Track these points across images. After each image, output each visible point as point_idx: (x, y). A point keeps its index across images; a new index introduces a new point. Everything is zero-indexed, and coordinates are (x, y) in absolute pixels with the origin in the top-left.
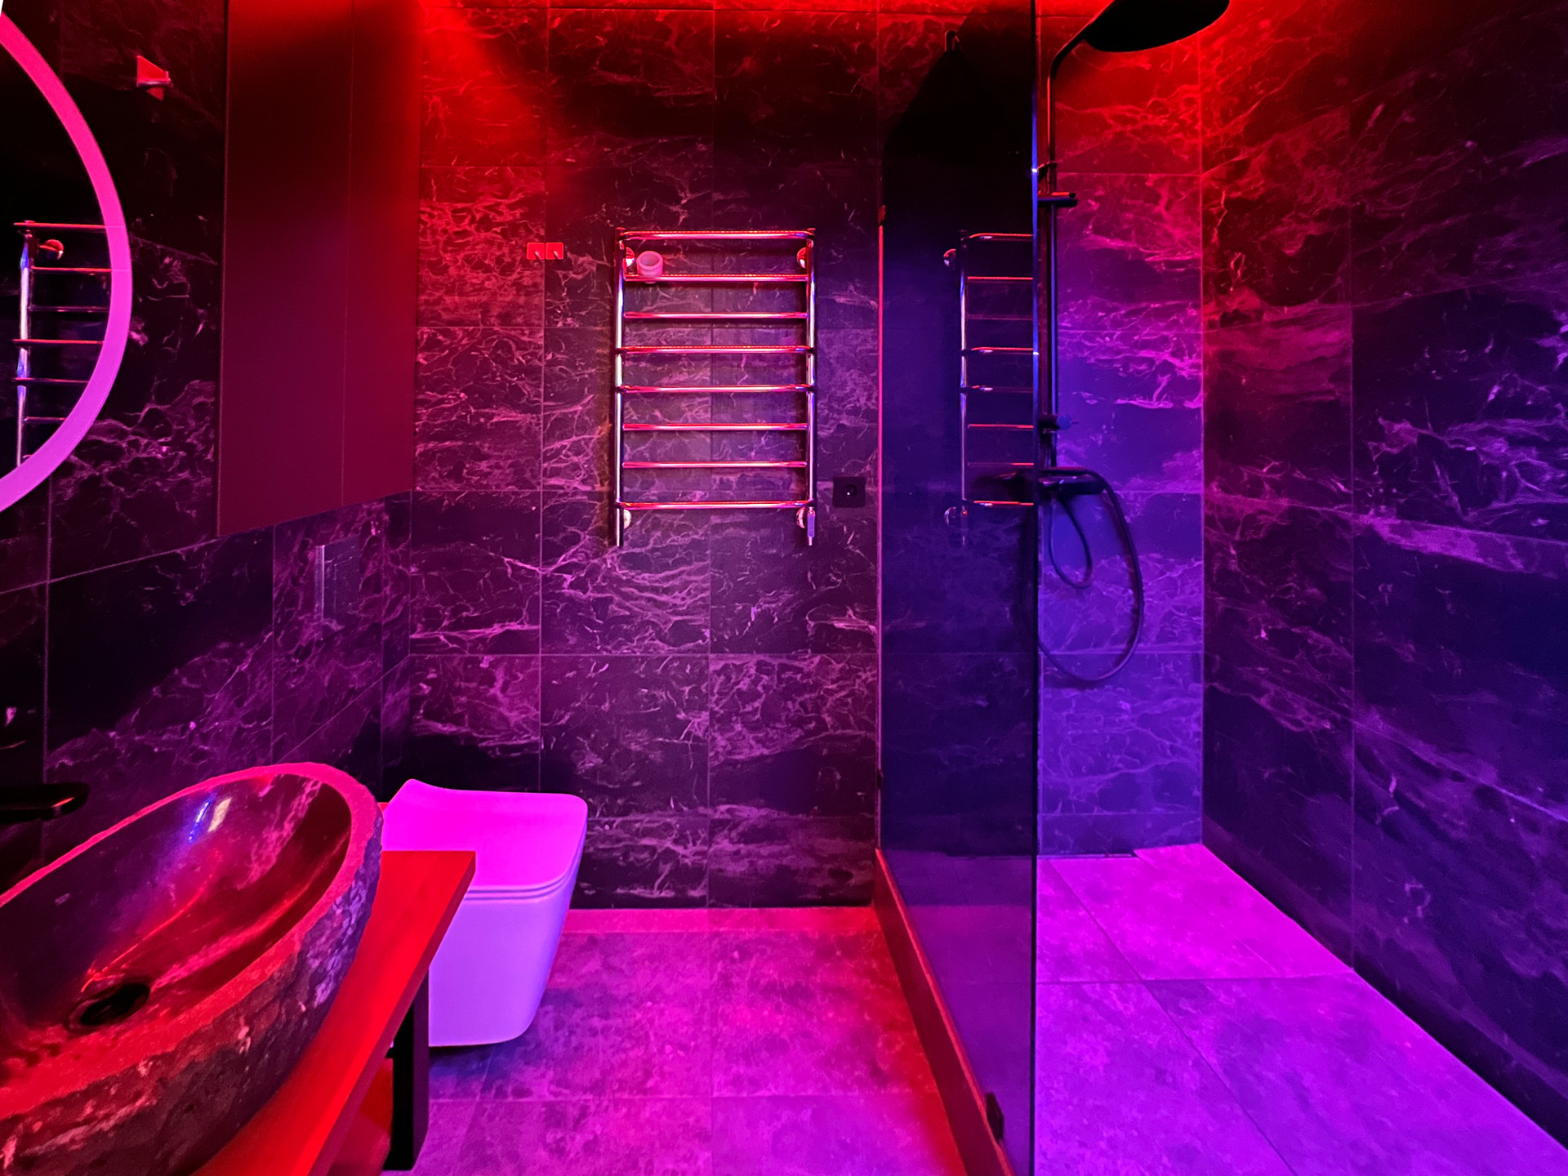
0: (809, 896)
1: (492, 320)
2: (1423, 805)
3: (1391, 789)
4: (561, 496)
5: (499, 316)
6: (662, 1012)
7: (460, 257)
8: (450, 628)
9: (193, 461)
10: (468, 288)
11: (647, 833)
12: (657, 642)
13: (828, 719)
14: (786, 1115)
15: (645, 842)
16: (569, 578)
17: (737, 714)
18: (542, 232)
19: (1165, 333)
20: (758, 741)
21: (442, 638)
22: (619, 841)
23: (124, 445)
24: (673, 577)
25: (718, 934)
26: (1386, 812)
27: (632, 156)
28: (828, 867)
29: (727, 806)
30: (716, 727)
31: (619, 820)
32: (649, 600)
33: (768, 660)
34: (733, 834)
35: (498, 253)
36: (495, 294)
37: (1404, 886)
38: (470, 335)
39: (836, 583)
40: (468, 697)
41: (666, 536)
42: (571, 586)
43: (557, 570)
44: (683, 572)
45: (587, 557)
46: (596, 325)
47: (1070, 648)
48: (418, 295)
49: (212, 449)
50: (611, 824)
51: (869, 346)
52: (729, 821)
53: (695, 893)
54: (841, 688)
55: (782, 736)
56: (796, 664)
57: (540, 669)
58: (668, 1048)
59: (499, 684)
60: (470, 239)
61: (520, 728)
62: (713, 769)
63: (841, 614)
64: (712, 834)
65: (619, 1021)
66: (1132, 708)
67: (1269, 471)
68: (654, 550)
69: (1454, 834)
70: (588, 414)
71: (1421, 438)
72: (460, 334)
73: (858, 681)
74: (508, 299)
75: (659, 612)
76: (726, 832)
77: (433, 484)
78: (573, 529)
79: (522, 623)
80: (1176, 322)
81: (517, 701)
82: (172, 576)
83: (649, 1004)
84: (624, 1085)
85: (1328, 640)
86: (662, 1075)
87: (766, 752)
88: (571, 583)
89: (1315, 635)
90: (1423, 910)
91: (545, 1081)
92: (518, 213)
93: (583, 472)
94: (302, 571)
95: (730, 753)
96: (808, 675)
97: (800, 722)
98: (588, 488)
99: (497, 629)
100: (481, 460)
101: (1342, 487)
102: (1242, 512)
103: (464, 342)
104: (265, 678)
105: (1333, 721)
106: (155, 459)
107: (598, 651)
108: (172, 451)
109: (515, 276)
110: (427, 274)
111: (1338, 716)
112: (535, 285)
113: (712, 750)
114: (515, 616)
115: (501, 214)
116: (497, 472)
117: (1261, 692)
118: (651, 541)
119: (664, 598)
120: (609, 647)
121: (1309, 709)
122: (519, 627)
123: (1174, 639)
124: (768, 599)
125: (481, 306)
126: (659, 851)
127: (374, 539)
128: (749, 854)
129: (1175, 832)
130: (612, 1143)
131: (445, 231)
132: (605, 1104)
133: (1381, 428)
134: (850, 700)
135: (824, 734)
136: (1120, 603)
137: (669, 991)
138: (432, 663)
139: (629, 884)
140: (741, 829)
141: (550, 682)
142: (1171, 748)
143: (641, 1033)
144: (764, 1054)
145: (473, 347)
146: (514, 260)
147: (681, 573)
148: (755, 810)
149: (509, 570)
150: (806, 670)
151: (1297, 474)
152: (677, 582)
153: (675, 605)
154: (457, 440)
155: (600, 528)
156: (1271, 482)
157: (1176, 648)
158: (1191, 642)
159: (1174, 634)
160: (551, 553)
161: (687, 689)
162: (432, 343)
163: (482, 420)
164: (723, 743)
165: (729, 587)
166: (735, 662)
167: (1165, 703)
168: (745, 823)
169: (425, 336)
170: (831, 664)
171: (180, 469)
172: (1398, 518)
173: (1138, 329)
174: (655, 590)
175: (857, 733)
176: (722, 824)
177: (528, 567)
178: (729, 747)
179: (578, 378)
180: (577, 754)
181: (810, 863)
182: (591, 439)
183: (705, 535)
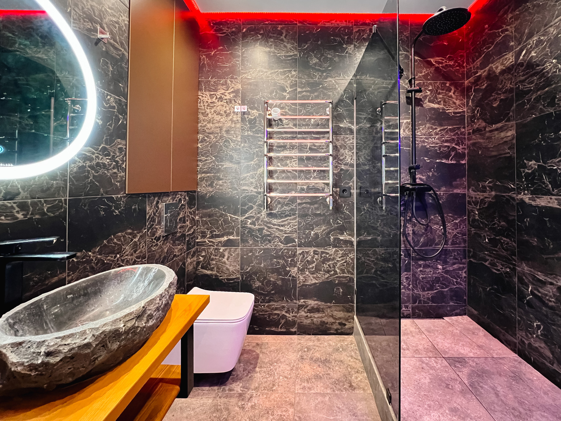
0: (332, 331)
1: (223, 132)
2: (540, 295)
3: (529, 290)
4: (247, 193)
5: (226, 131)
6: (280, 367)
7: (212, 111)
8: (209, 238)
9: (117, 166)
10: (215, 121)
11: (276, 309)
12: (280, 243)
13: (338, 271)
14: (320, 399)
15: (276, 312)
16: (250, 221)
17: (307, 268)
18: (240, 102)
19: (453, 137)
20: (314, 278)
21: (207, 241)
22: (267, 311)
23: (94, 157)
24: (285, 221)
25: (300, 343)
26: (528, 299)
27: (270, 76)
28: (338, 321)
29: (304, 300)
30: (300, 273)
31: (267, 304)
32: (277, 229)
33: (317, 250)
34: (306, 310)
35: (225, 109)
36: (224, 123)
37: (534, 324)
38: (216, 137)
39: (340, 223)
40: (216, 262)
41: (282, 207)
42: (250, 224)
43: (245, 218)
44: (288, 219)
45: (256, 214)
46: (258, 134)
47: (421, 247)
48: (198, 123)
49: (125, 164)
50: (264, 306)
51: (351, 142)
52: (304, 305)
53: (293, 330)
54: (342, 260)
55: (322, 276)
56: (327, 251)
57: (240, 252)
58: (281, 378)
59: (226, 257)
60: (216, 104)
61: (233, 272)
62: (299, 287)
63: (342, 234)
64: (298, 310)
65: (265, 369)
66: (443, 268)
67: (488, 183)
68: (278, 212)
69: (550, 304)
70: (256, 165)
71: (538, 166)
72: (212, 137)
73: (348, 257)
74: (228, 125)
75: (280, 233)
76: (303, 309)
77: (204, 189)
78: (250, 204)
79: (234, 236)
80: (457, 133)
81: (232, 263)
82: (111, 204)
83: (275, 364)
84: (265, 388)
85: (508, 240)
86: (279, 386)
87: (317, 282)
88: (250, 223)
89: (504, 239)
90: (540, 332)
91: (239, 387)
92: (232, 95)
93: (254, 185)
94: (157, 211)
95: (304, 282)
96: (331, 255)
97: (328, 272)
98: (256, 190)
99: (225, 238)
100: (220, 180)
101: (512, 186)
102: (479, 198)
103: (214, 140)
104: (144, 245)
105: (510, 268)
106: (105, 163)
107: (260, 246)
108: (111, 162)
109: (231, 117)
110: (201, 116)
111: (512, 266)
112: (238, 120)
113: (298, 281)
114: (232, 234)
115: (226, 96)
116: (225, 184)
117: (486, 261)
118: (277, 209)
119: (282, 228)
120: (263, 245)
121: (502, 265)
122: (233, 238)
123: (457, 244)
124: (317, 229)
125: (219, 127)
126: (281, 315)
127: (182, 205)
128: (311, 317)
129: (458, 311)
130: (261, 406)
131: (207, 102)
132: (259, 394)
133: (526, 164)
134: (345, 264)
135: (336, 276)
136: (438, 231)
137: (282, 360)
138: (204, 250)
139: (270, 326)
140: (308, 308)
141: (243, 257)
142: (456, 282)
143: (272, 373)
144: (313, 380)
145: (217, 142)
146: (231, 112)
147: (287, 220)
148: (313, 301)
149: (230, 218)
150: (330, 254)
151: (498, 183)
152: (286, 223)
153: (286, 231)
154: (211, 173)
155: (260, 204)
156: (489, 187)
157: (457, 247)
158: (463, 245)
159: (457, 242)
160: (244, 212)
161: (290, 260)
162: (203, 140)
163: (220, 166)
164: (302, 278)
165: (304, 225)
166: (306, 250)
167: (454, 266)
168: (309, 306)
169: (201, 138)
170: (339, 251)
171: (114, 168)
172: (531, 195)
173: (444, 136)
174: (279, 225)
175: (348, 275)
176: (302, 306)
177: (236, 217)
178: (304, 280)
179: (252, 152)
180: (253, 282)
181: (331, 320)
182: (257, 173)
183: (296, 206)
